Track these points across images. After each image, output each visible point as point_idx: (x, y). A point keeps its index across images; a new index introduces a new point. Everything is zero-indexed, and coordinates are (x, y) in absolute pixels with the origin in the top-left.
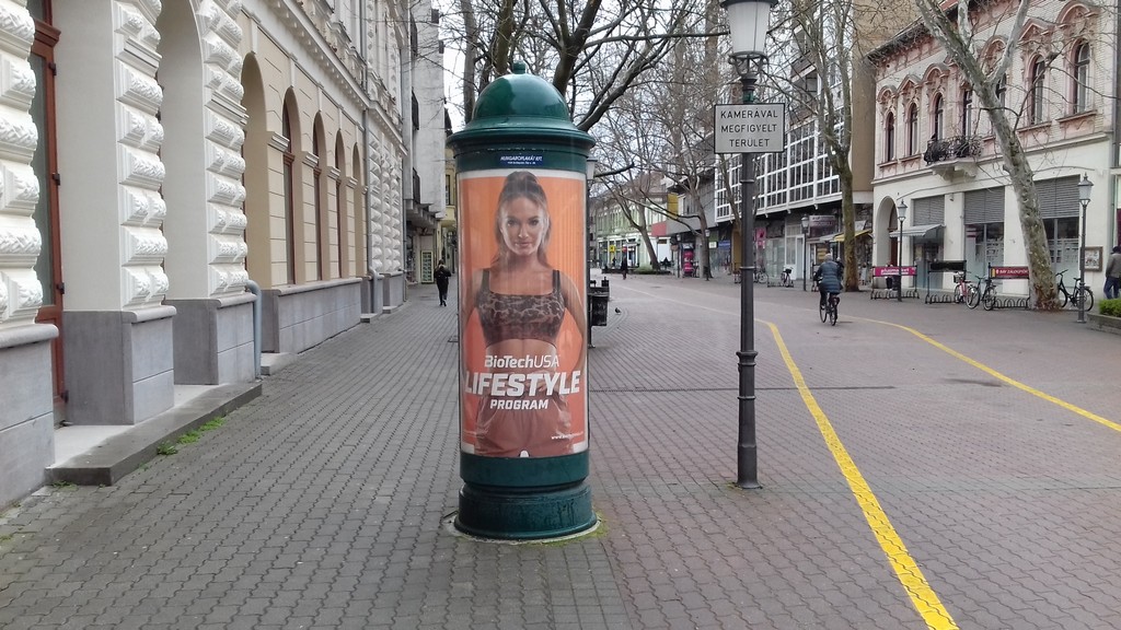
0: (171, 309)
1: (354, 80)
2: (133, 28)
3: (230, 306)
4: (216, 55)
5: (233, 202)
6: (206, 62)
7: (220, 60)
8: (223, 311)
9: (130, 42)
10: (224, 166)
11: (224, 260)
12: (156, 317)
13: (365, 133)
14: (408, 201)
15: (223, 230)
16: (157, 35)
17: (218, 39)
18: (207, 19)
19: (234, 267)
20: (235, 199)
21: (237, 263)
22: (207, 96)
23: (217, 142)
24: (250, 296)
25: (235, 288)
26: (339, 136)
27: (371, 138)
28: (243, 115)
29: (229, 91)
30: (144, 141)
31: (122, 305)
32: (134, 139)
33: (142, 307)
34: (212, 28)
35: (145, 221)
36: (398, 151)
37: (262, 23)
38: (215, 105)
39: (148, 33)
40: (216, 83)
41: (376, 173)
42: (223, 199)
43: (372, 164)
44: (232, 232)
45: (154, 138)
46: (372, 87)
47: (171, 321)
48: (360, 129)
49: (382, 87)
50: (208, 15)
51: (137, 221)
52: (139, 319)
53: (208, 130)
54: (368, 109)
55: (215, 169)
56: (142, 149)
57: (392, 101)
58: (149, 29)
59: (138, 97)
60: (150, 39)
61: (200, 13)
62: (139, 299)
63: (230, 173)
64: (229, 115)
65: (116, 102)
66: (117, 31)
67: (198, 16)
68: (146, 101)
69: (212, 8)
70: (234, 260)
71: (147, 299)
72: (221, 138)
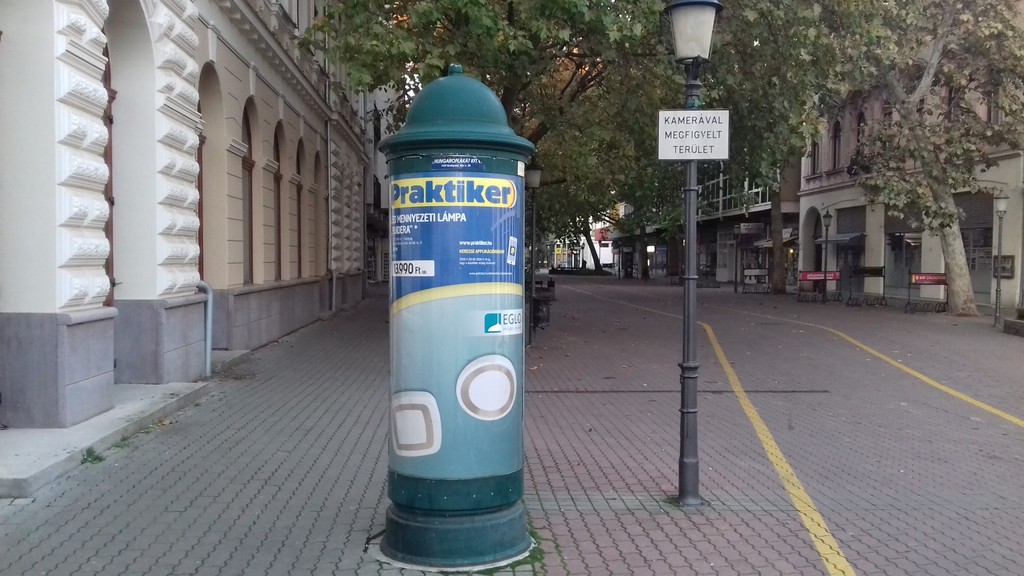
0: (112, 311)
1: (317, 91)
2: (76, 30)
3: (180, 306)
4: (169, 61)
5: (186, 205)
6: (159, 68)
7: (173, 66)
8: (170, 311)
9: (72, 43)
10: (177, 168)
11: (174, 262)
12: (95, 318)
13: (326, 142)
14: (369, 205)
15: (174, 232)
16: (104, 39)
17: (172, 46)
18: (160, 25)
19: (187, 268)
20: (189, 201)
21: (189, 264)
22: (160, 100)
23: (170, 146)
24: (201, 297)
25: (185, 288)
26: (301, 143)
27: (332, 147)
28: (198, 120)
29: (182, 96)
30: (86, 143)
31: (58, 306)
32: (75, 141)
33: (81, 308)
34: (167, 35)
35: (86, 222)
36: (360, 160)
37: (223, 34)
38: (168, 110)
39: (94, 36)
40: (169, 88)
41: (337, 178)
42: (173, 202)
43: (333, 171)
44: (184, 233)
45: (97, 139)
46: (333, 98)
47: (111, 323)
48: (322, 138)
49: (344, 99)
50: (161, 22)
51: (76, 223)
52: (74, 321)
53: (160, 135)
54: (330, 119)
55: (167, 172)
56: (85, 150)
57: (354, 113)
58: (93, 32)
59: (81, 99)
60: (95, 41)
61: (153, 20)
62: (78, 300)
63: (183, 176)
64: (182, 118)
65: (57, 104)
66: (60, 32)
67: (151, 22)
68: (91, 103)
69: (166, 15)
70: (186, 261)
71: (87, 300)
72: (172, 142)
